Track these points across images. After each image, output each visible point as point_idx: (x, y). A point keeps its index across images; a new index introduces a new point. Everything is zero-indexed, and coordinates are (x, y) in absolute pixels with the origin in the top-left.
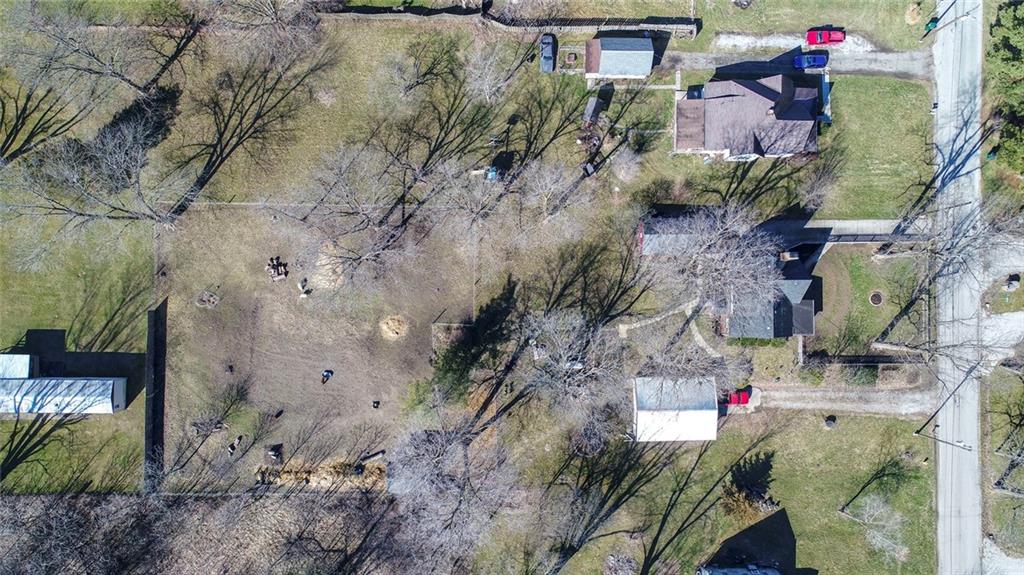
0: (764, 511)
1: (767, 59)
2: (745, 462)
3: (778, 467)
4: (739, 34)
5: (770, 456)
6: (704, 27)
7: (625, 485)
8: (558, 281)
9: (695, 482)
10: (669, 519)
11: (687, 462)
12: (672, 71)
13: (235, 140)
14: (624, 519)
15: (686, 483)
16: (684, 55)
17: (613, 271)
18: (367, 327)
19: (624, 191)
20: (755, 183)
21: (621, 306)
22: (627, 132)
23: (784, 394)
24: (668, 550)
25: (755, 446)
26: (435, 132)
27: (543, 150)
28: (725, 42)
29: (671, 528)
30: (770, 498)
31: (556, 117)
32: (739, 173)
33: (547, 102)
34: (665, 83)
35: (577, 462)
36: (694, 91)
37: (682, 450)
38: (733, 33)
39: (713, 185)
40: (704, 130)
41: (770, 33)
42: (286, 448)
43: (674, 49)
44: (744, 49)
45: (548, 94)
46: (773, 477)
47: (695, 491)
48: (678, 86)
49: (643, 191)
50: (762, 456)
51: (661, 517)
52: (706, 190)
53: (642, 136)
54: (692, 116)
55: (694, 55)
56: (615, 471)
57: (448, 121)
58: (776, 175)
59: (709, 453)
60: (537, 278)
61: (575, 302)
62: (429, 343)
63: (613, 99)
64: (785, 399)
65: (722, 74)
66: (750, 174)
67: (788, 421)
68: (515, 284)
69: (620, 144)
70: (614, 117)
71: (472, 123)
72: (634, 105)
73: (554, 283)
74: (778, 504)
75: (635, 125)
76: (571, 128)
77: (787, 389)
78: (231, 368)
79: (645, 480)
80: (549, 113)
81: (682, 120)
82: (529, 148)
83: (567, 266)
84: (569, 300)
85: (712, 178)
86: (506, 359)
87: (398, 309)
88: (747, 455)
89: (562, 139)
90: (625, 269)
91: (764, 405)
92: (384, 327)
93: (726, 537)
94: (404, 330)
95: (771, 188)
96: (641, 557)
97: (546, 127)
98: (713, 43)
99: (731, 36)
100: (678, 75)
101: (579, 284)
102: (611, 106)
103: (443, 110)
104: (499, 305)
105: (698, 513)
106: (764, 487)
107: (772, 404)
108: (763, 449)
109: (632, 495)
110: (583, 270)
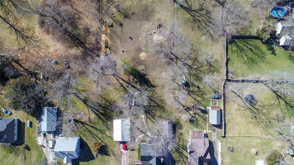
0: (95, 153)
1: (215, 155)
2: (108, 149)
3: (106, 157)
4: (222, 148)
5: (109, 155)
6: (223, 138)
7: (102, 117)
8: (156, 99)
9: (102, 135)
10: (93, 128)
11: (108, 133)
12: (212, 130)
13: (192, 14)
14: (93, 116)
15: (102, 133)
16: (216, 133)
17: (158, 114)
18: (144, 49)
19: (179, 117)
20: (182, 152)
21: (149, 116)
22: (195, 118)
23: (125, 159)
24: (85, 128)
25: (112, 151)
26: (195, 67)
27: (190, 95)
28: (219, 144)
29: (90, 129)
30: (98, 155)
31: (199, 99)
32: (184, 148)
33: (203, 96)
34: (208, 128)
35: (108, 104)
36: (206, 136)
37: (111, 132)
38: (222, 146)
39: (181, 140)
40: (196, 138)
41: (222, 156)
42: (112, 28)
43: (217, 130)
44: (218, 149)
45: (205, 97)
46: (104, 156)
47: (100, 135)
48: (208, 131)
49: (179, 122)
50: (109, 153)
51: (93, 126)
52: (180, 139)
53: (194, 122)
54: (200, 135)
55: (216, 136)
56: (106, 114)
57: (198, 70)
58: (184, 157)
59: (110, 139)
60: (156, 94)
61: (150, 103)
62: (139, 65)
63: (204, 114)
64: (124, 160)
65: (211, 143)
66: (184, 151)
67: (118, 160)
68: (154, 88)
69: (192, 116)
70: (199, 114)
71: (197, 76)
72: (202, 119)
73: (155, 98)
74: (96, 157)
75: (197, 120)
76: (196, 103)
77: (127, 160)
78: (133, 14)
79: (103, 122)
80: (200, 97)
81: (198, 132)
82: (191, 91)
83: (159, 102)
84: (151, 102)
85: (183, 140)
86: (135, 85)
87: (148, 57)
88: (109, 149)
89: (193, 100)
90: (159, 117)
91: (123, 154)
92: (143, 53)
93: (88, 143)
94: (143, 59)
95: (180, 156)
96: (83, 121)
97: (196, 96)
98: (219, 141)
99: (221, 146)
100: (210, 131)
101: (155, 105)
102: (202, 113)
103: (201, 69)
104: (149, 83)
105: (94, 136)
106: (101, 154)
107: (123, 156)
108: (111, 153)
109: (99, 119)
110: (158, 106)
